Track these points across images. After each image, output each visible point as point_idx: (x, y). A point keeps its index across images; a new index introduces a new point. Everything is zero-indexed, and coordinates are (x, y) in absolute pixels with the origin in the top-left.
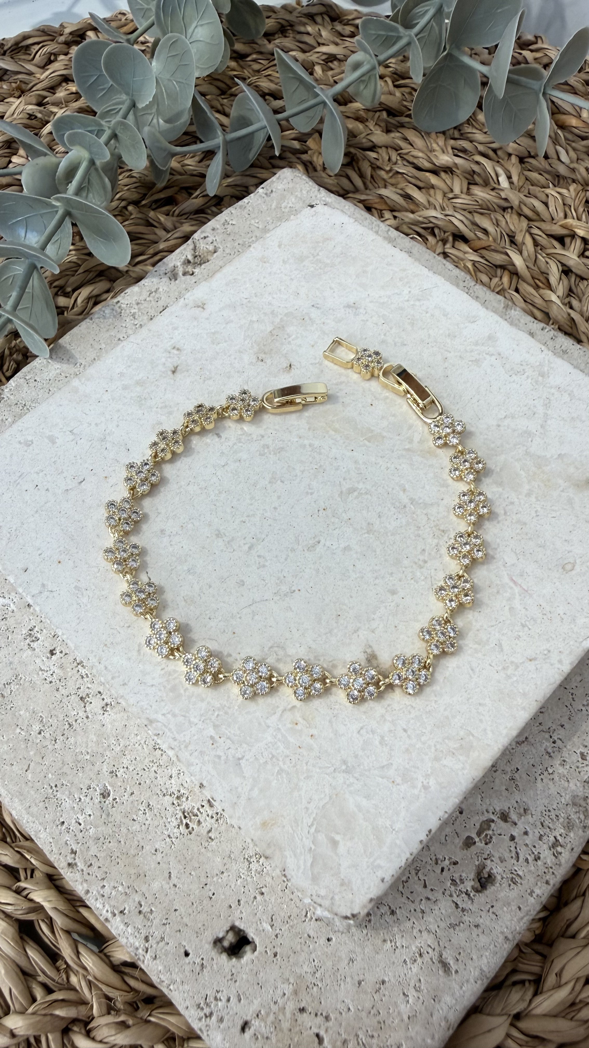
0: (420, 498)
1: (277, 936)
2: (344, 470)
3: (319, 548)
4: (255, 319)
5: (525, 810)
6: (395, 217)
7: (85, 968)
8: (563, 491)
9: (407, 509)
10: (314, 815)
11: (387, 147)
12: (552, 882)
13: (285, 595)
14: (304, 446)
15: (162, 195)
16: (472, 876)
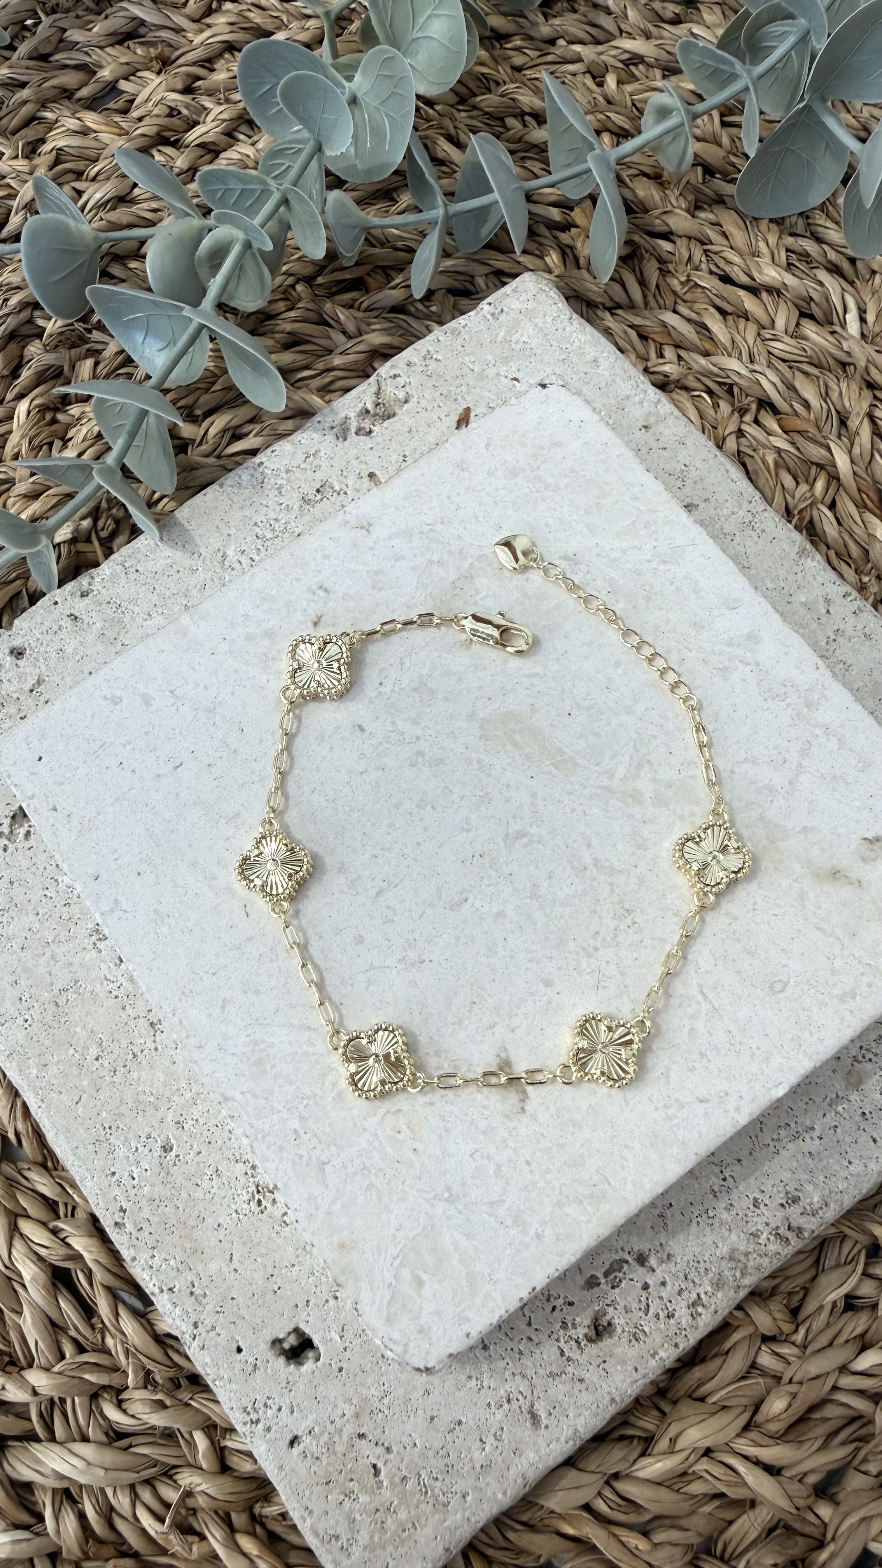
0: (607, 860)
1: (345, 1349)
2: (516, 804)
3: (466, 908)
4: (435, 558)
5: (669, 1255)
6: (679, 357)
7: (123, 1333)
8: (796, 880)
9: (589, 872)
10: (401, 1246)
11: (690, 238)
12: (681, 1346)
13: (413, 964)
14: (469, 761)
15: (347, 275)
16: (587, 1322)
